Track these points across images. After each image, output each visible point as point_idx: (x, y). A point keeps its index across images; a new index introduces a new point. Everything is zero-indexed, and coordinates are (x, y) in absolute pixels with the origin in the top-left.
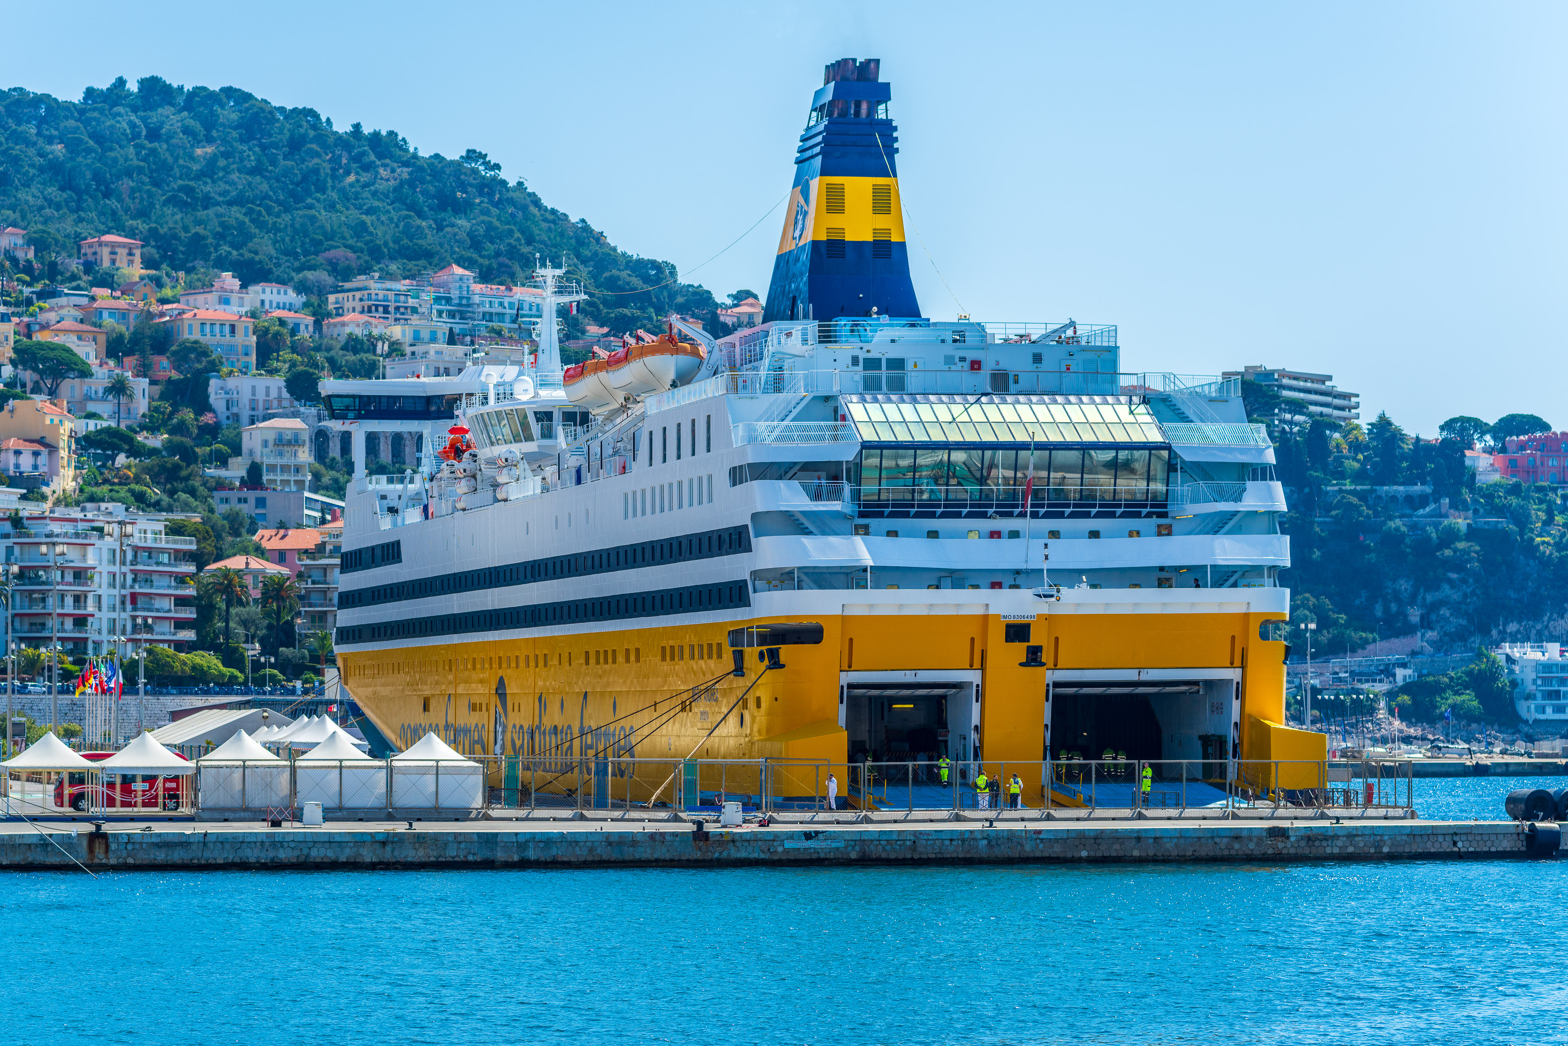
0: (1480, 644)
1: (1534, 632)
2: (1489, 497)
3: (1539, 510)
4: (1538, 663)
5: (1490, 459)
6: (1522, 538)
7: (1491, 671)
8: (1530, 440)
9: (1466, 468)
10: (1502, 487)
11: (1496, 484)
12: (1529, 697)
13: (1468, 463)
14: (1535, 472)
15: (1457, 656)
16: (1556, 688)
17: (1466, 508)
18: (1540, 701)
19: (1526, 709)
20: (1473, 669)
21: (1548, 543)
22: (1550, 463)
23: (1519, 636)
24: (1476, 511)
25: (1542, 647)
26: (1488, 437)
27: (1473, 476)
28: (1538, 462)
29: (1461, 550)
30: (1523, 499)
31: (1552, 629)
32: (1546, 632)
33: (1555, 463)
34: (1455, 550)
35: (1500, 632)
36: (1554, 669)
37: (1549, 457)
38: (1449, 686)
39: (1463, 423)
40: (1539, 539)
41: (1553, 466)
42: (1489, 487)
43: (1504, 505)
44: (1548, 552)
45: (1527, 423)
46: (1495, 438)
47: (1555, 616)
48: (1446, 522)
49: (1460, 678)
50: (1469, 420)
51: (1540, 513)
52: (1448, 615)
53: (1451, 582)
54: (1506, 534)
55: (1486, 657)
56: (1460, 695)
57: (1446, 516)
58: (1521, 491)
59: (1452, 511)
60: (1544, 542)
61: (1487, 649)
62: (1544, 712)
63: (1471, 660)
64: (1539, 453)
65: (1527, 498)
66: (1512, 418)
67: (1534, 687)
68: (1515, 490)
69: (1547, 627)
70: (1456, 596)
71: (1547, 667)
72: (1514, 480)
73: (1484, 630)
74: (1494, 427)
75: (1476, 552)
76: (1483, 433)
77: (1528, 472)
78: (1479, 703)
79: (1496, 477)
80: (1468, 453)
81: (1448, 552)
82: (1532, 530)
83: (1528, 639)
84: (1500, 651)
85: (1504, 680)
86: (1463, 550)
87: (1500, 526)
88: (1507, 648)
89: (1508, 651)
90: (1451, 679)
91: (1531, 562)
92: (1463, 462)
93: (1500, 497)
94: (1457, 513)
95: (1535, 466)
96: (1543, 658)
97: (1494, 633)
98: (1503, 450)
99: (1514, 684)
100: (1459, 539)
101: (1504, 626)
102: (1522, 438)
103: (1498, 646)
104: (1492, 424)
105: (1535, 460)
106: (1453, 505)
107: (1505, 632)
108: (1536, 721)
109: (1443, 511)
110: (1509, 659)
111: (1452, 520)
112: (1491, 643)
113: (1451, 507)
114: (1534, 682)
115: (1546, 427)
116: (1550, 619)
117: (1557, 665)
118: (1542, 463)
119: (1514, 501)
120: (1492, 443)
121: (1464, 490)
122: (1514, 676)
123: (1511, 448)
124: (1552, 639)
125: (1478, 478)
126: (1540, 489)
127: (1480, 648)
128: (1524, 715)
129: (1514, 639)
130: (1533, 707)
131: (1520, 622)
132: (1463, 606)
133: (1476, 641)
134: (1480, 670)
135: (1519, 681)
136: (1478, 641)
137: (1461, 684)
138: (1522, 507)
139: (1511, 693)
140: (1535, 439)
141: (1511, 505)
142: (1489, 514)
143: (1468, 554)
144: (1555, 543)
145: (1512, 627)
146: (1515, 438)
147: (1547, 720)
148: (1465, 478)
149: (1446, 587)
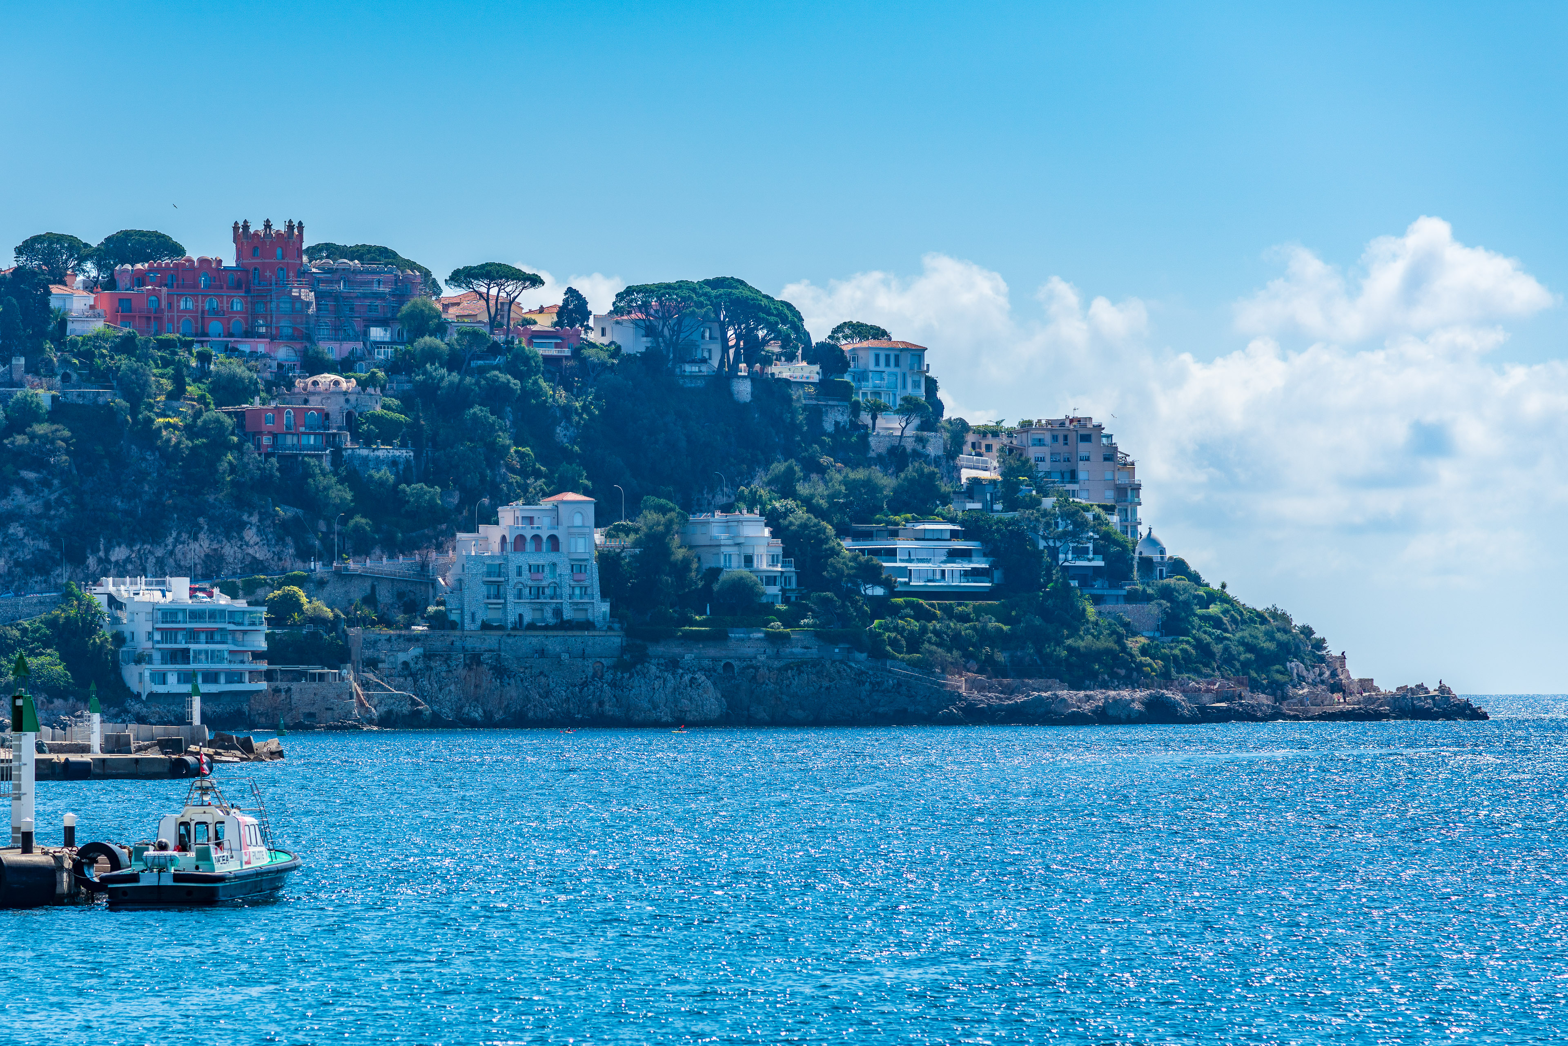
0: (70, 579)
1: (152, 560)
2: (88, 355)
3: (162, 376)
4: (155, 608)
5: (91, 299)
6: (134, 418)
7: (84, 620)
8: (151, 270)
9: (52, 312)
10: (106, 340)
11: (97, 337)
12: (140, 659)
13: (54, 304)
14: (159, 319)
15: (33, 597)
16: (184, 646)
17: (52, 373)
18: (157, 666)
19: (136, 677)
20: (57, 617)
21: (175, 427)
22: (182, 305)
23: (129, 567)
24: (66, 378)
25: (164, 583)
26: (89, 266)
27: (63, 324)
28: (164, 303)
29: (41, 437)
30: (138, 360)
31: (179, 556)
32: (171, 561)
33: (190, 305)
34: (32, 437)
35: (100, 561)
36: (180, 617)
37: (181, 296)
38: (20, 643)
39: (51, 243)
40: (161, 420)
41: (186, 310)
42: (87, 340)
43: (109, 369)
44: (174, 440)
45: (149, 244)
46: (100, 267)
47: (184, 536)
48: (19, 393)
49: (38, 630)
50: (60, 238)
51: (163, 381)
52: (21, 535)
53: (26, 486)
54: (110, 412)
55: (78, 599)
56: (36, 655)
57: (21, 385)
58: (136, 347)
59: (29, 377)
60: (168, 425)
61: (79, 587)
62: (164, 683)
63: (55, 603)
64: (164, 290)
65: (144, 358)
66: (126, 235)
67: (149, 645)
68: (126, 345)
69: (172, 553)
70: (33, 506)
71: (169, 614)
72: (126, 330)
73: (76, 559)
74: (98, 249)
75: (64, 440)
76: (82, 259)
77: (148, 318)
78: (67, 668)
79: (98, 326)
80: (55, 289)
81: (21, 440)
82: (150, 407)
83: (144, 572)
84: (99, 589)
85: (106, 632)
86: (45, 436)
87: (101, 400)
88: (109, 585)
89: (111, 589)
90: (24, 631)
91: (149, 456)
92: (47, 304)
93: (103, 356)
94: (37, 381)
95: (159, 310)
96: (162, 600)
97: (91, 561)
98: (111, 284)
99: (119, 639)
100: (39, 419)
101: (107, 551)
102: (139, 266)
103: (96, 582)
104: (95, 245)
105: (159, 300)
106: (31, 368)
107: (108, 561)
108: (151, 695)
109: (16, 377)
110: (112, 601)
111: (29, 391)
112: (86, 578)
113: (28, 371)
114: (150, 635)
115: (177, 250)
116: (177, 541)
117: (184, 611)
118: (170, 304)
119: (123, 362)
120: (94, 273)
121: (48, 346)
122: (119, 628)
123: (123, 282)
124: (180, 571)
125: (70, 326)
126: (164, 345)
127: (68, 585)
128: (134, 685)
129: (122, 571)
130: (147, 674)
131: (130, 546)
132: (45, 522)
133: (63, 574)
134: (67, 618)
135: (127, 635)
136: (66, 575)
137: (38, 640)
138: (135, 372)
139: (115, 653)
140: (159, 269)
141: (118, 368)
142: (85, 380)
143: (52, 442)
144: (186, 427)
145: (119, 553)
146: (128, 267)
147: (168, 694)
148: (50, 328)
149: (18, 492)
